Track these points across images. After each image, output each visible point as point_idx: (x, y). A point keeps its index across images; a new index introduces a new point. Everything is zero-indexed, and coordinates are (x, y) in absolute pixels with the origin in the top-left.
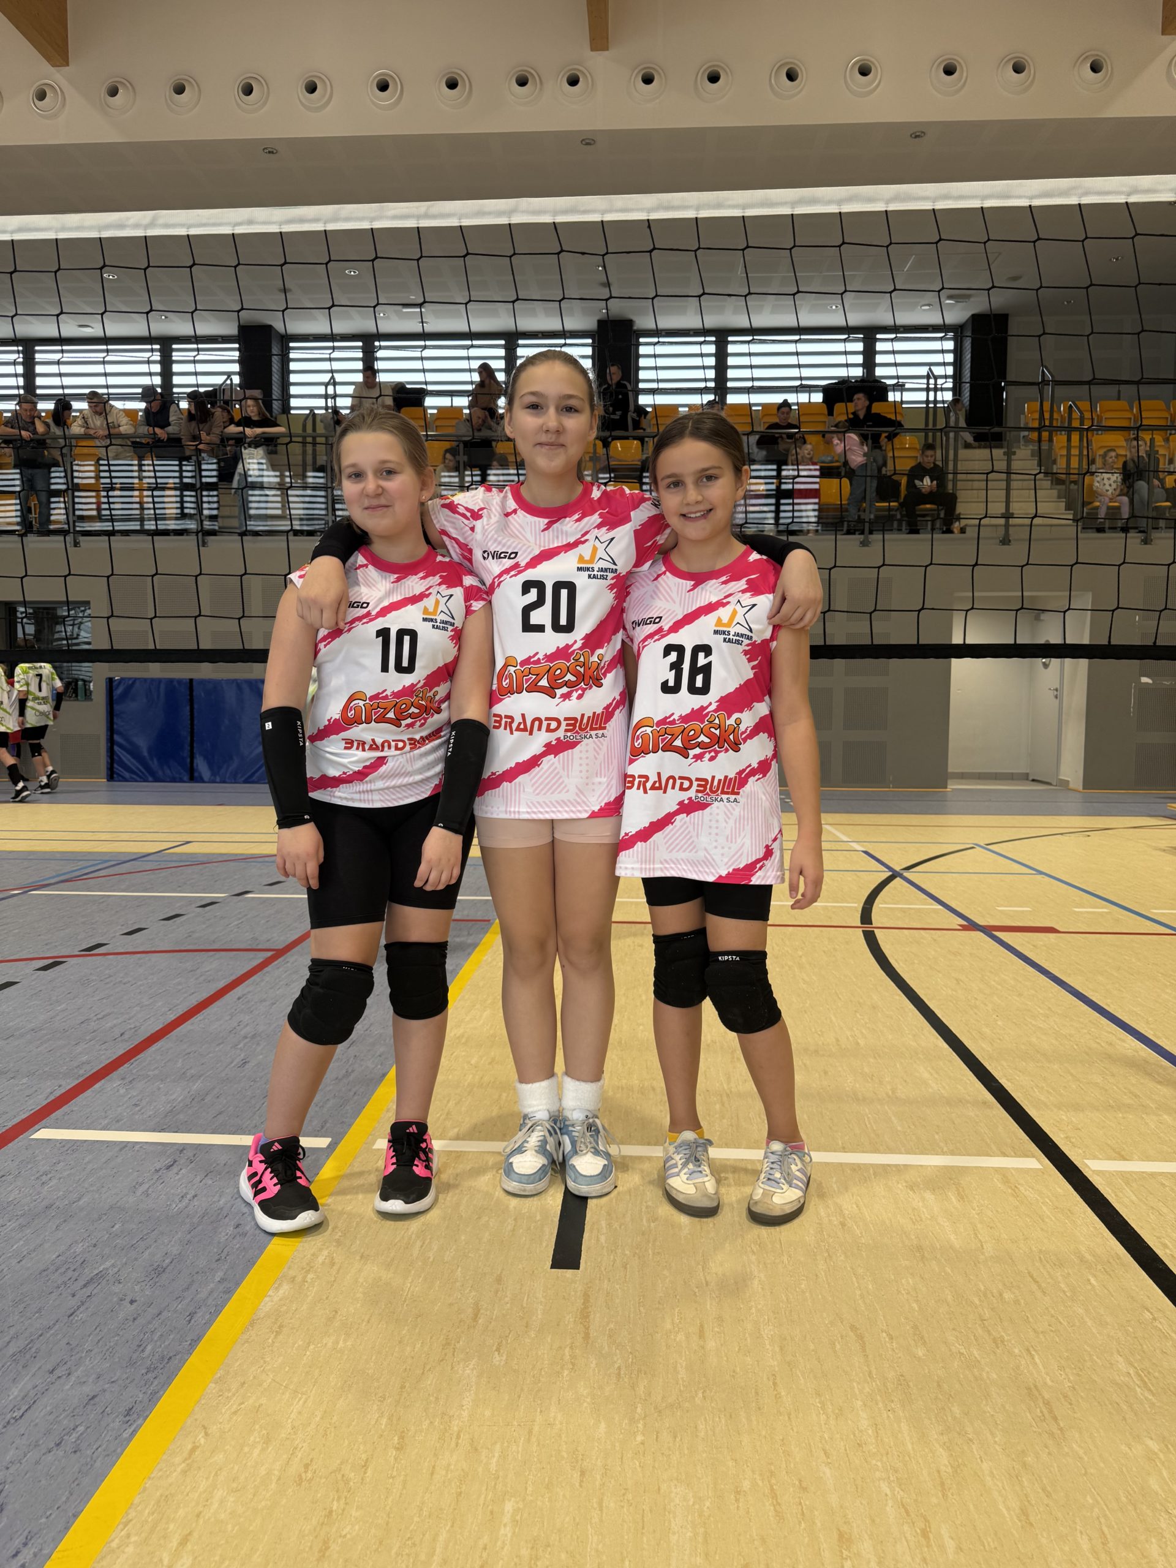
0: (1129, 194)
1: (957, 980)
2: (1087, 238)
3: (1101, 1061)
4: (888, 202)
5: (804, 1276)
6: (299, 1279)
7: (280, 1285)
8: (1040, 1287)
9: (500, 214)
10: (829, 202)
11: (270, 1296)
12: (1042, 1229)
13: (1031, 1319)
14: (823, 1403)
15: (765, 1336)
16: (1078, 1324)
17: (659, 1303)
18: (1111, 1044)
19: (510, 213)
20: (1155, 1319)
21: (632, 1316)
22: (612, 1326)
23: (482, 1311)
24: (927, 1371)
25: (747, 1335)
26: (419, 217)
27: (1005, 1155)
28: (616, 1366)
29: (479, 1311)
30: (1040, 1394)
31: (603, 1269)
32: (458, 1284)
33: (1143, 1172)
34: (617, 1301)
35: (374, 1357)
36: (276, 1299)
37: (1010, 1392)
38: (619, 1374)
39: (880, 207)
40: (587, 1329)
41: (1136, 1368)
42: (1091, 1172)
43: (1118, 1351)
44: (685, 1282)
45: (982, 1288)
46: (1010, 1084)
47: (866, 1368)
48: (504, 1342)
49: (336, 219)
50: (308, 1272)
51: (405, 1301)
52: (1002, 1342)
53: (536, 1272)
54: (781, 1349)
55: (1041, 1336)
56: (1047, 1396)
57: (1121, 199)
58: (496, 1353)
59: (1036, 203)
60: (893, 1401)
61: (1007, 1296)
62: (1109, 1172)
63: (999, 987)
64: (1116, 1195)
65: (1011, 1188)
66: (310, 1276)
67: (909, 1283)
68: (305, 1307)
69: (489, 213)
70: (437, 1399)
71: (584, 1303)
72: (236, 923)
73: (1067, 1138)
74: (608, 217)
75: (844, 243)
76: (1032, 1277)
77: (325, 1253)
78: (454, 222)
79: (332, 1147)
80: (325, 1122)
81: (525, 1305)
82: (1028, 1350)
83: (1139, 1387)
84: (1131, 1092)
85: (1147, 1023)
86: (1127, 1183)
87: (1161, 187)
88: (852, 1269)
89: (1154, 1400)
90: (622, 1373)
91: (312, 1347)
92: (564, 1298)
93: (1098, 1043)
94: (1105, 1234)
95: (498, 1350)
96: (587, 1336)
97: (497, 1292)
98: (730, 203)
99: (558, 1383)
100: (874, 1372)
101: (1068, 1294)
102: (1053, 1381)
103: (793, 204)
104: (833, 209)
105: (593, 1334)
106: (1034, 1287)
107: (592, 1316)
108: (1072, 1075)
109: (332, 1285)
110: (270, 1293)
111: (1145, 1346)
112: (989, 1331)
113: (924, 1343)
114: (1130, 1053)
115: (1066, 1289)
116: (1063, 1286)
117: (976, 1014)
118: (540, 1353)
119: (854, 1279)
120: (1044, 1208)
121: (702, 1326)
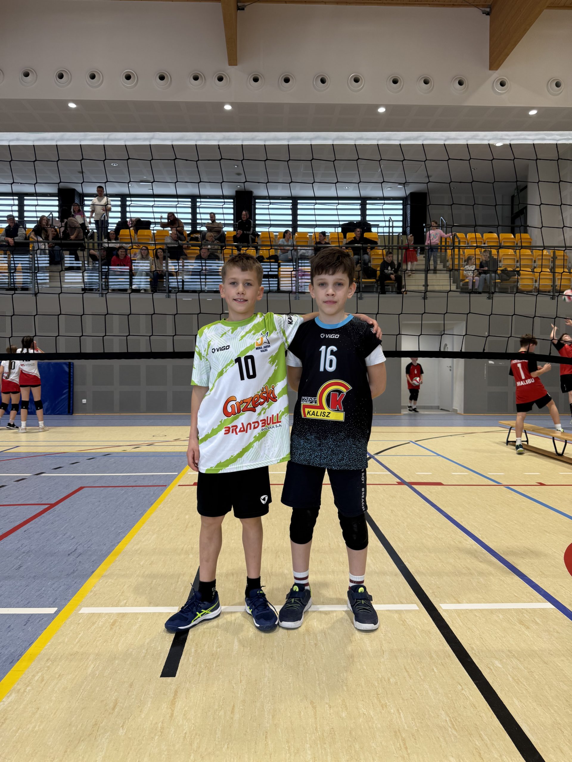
0: (445, 140)
1: (392, 510)
2: (426, 160)
3: (455, 551)
4: (333, 140)
5: (291, 674)
6: (22, 691)
7: (11, 694)
8: (409, 675)
9: (145, 139)
10: (306, 139)
11: (3, 701)
12: (414, 643)
13: (402, 693)
14: (289, 747)
15: (265, 710)
16: (424, 694)
17: (214, 694)
18: (461, 542)
19: (150, 139)
20: (462, 689)
21: (198, 702)
22: (186, 709)
23: (118, 704)
24: (345, 725)
25: (256, 710)
26: (104, 140)
27: (402, 603)
28: (184, 732)
29: (117, 704)
30: (401, 735)
31: (188, 676)
32: (109, 689)
33: (467, 609)
34: (192, 694)
35: (53, 735)
36: (6, 703)
37: (386, 735)
38: (185, 737)
39: (330, 142)
40: (173, 711)
41: (450, 717)
42: (442, 611)
43: (442, 708)
44: (229, 681)
45: (380, 676)
46: (409, 565)
47: (315, 725)
48: (127, 722)
49: (62, 140)
50: (27, 686)
51: (78, 700)
52: (386, 706)
53: (152, 680)
54: (273, 717)
55: (406, 702)
56: (404, 736)
57: (442, 142)
58: (121, 728)
59: (403, 143)
60: (325, 743)
61: (392, 680)
62: (451, 610)
63: (411, 514)
64: (453, 622)
65: (402, 621)
66: (28, 688)
67: (344, 676)
68: (21, 707)
69: (140, 139)
70: (83, 757)
71: (174, 697)
72: (33, 490)
73: (433, 592)
74: (199, 143)
75: (313, 159)
76: (406, 669)
77: (40, 674)
78: (122, 143)
79: (57, 613)
80: (56, 599)
81: (142, 699)
82: (398, 710)
83: (450, 728)
84: (466, 567)
85: (479, 531)
86: (459, 616)
87: (459, 137)
88: (317, 669)
89: (457, 735)
90: (187, 736)
91: (20, 731)
92: (164, 694)
93: (454, 542)
94: (444, 644)
95: (122, 726)
96: (172, 715)
97: (129, 692)
98: (258, 138)
99: (151, 744)
100: (319, 727)
101: (422, 678)
102: (408, 727)
103: (289, 140)
104: (308, 143)
105: (175, 714)
106: (406, 674)
107: (177, 704)
108: (440, 559)
109: (40, 693)
111: (456, 705)
112: (380, 701)
113: (347, 709)
114: (469, 546)
115: (421, 675)
116: (420, 673)
117: (398, 528)
118: (145, 727)
119: (317, 675)
120: (417, 631)
121: (234, 706)
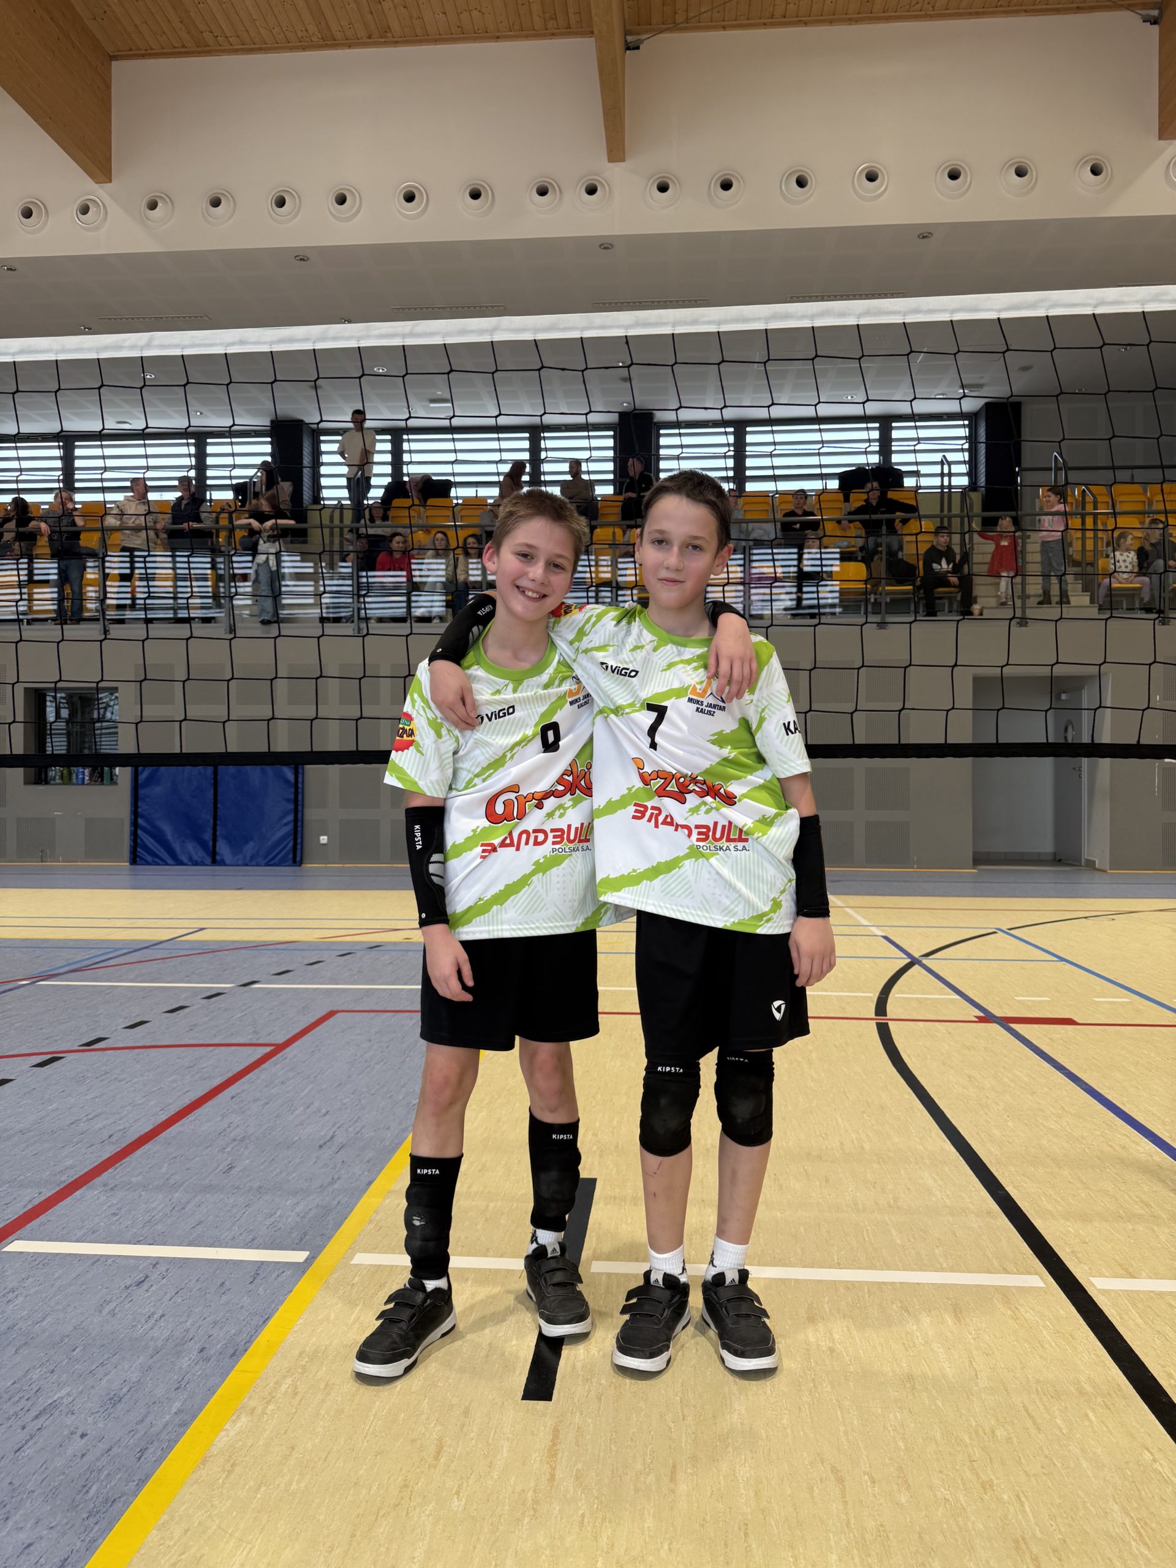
0: (1095, 306)
1: (969, 1077)
2: (1055, 348)
3: (1113, 1166)
4: (859, 316)
5: (786, 1409)
6: (259, 1409)
7: (238, 1417)
8: (1034, 1422)
9: (482, 332)
10: (803, 317)
11: (227, 1430)
12: (1041, 1357)
13: (1023, 1460)
14: (796, 1559)
15: (740, 1478)
16: (1072, 1465)
17: (632, 1440)
18: (1124, 1147)
19: (492, 331)
20: (1155, 1460)
21: (602, 1454)
22: (580, 1466)
23: (445, 1448)
24: (909, 1520)
25: (721, 1477)
26: (404, 336)
27: (1006, 1272)
28: (580, 1512)
29: (442, 1448)
30: (1028, 1548)
31: (576, 1400)
32: (423, 1417)
33: (1150, 1292)
34: (588, 1437)
35: (326, 1501)
36: (232, 1433)
37: (996, 1545)
38: (582, 1522)
39: (851, 321)
40: (554, 1469)
41: (1132, 1518)
42: (1096, 1291)
43: (1114, 1498)
44: (661, 1416)
45: (974, 1424)
46: (1016, 1191)
47: (844, 1517)
48: (465, 1484)
49: (324, 339)
50: (268, 1403)
51: (366, 1437)
52: (991, 1486)
53: (506, 1404)
54: (756, 1494)
55: (1033, 1480)
56: (1034, 1551)
57: (1088, 311)
58: (456, 1497)
59: (1004, 315)
60: (870, 1555)
61: (1000, 1433)
62: (1115, 1291)
63: (1012, 1085)
64: (1121, 1318)
65: (1010, 1309)
66: (271, 1407)
67: (896, 1418)
68: (261, 1443)
69: (472, 332)
70: (388, 1549)
71: (553, 1440)
72: (239, 1015)
73: (1073, 1252)
74: (587, 334)
75: (817, 356)
76: (1027, 1411)
77: (289, 1381)
78: (438, 340)
79: (309, 1261)
80: (305, 1234)
81: (490, 1442)
82: (1018, 1496)
83: (1134, 1540)
84: (1142, 1202)
85: (1164, 1124)
86: (1134, 1305)
87: (1126, 299)
88: (837, 1400)
89: (1150, 1556)
90: (586, 1520)
91: (263, 1489)
92: (532, 1434)
93: (1111, 1146)
94: (1107, 1362)
95: (458, 1493)
96: (552, 1477)
97: (463, 1425)
98: (706, 319)
99: (517, 1532)
100: (852, 1521)
101: (1064, 1431)
102: (1042, 1533)
103: (767, 319)
104: (806, 324)
105: (559, 1475)
106: (1029, 1424)
107: (560, 1455)
108: (1082, 1182)
109: (292, 1418)
110: (227, 1427)
111: (1143, 1493)
112: (977, 1474)
113: (908, 1487)
114: (1143, 1157)
115: (1062, 1426)
116: (1059, 1421)
117: (986, 1114)
118: (501, 1497)
119: (839, 1413)
120: (1045, 1332)
121: (674, 1467)
